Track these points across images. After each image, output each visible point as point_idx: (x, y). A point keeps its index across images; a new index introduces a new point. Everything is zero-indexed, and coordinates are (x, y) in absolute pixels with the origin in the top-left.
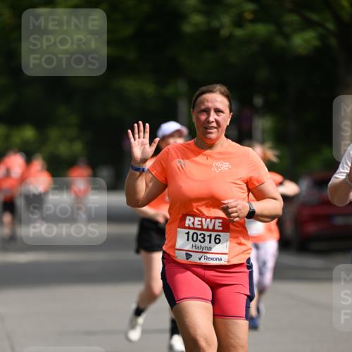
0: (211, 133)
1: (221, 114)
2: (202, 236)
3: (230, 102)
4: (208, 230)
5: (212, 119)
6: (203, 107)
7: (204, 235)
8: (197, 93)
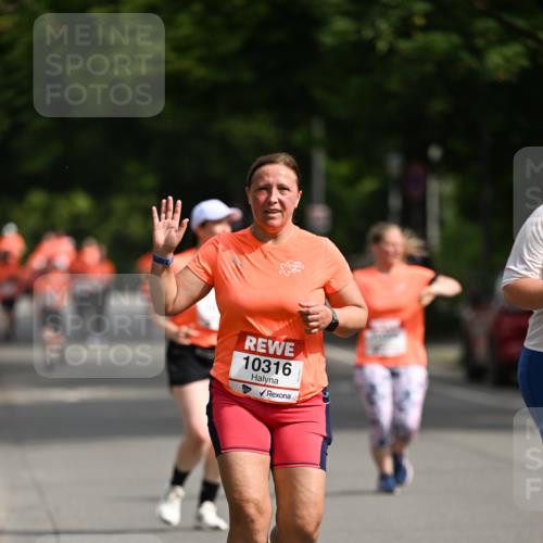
0: (273, 218)
2: (267, 363)
4: (275, 356)
7: (270, 363)
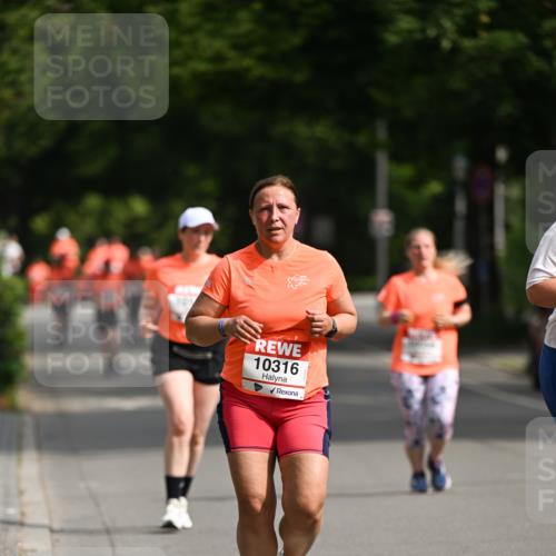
1: (286, 210)
2: (276, 363)
3: (295, 194)
5: (275, 217)
6: (264, 205)
7: (279, 363)
8: (255, 188)
